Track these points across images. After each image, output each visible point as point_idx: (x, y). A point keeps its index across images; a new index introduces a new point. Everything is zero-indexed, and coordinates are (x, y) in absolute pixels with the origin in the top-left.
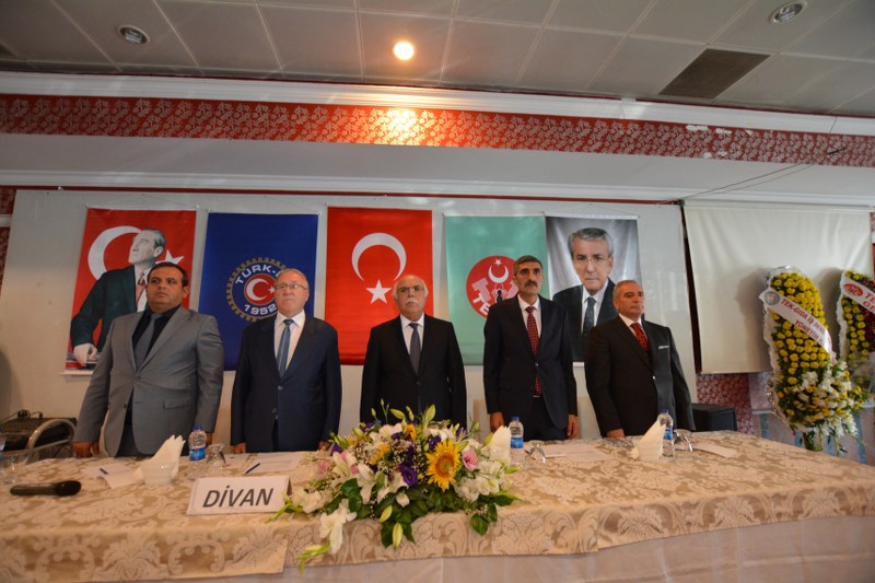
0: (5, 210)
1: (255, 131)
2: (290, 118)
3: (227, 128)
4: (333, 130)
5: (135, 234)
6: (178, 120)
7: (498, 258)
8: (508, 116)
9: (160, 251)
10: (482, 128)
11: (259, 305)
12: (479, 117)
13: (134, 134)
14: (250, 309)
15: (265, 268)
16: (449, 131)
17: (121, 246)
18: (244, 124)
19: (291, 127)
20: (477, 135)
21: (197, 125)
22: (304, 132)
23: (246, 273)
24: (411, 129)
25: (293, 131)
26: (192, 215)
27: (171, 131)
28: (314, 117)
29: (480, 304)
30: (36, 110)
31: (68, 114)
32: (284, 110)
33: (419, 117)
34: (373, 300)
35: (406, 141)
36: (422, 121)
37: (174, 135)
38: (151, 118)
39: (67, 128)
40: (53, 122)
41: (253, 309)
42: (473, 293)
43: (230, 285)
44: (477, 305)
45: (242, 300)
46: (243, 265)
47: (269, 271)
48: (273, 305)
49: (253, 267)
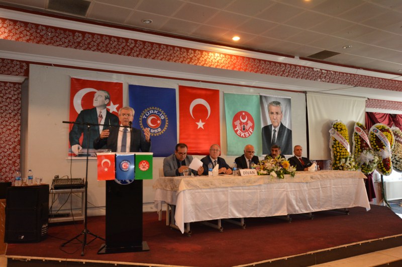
2: (187, 54)
3: (165, 57)
5: (96, 92)
6: (146, 51)
7: (244, 112)
8: (260, 60)
9: (108, 102)
10: (252, 64)
11: (153, 128)
12: (251, 59)
13: (129, 55)
16: (241, 64)
18: (171, 55)
19: (188, 58)
20: (250, 67)
21: (153, 54)
22: (193, 61)
23: (147, 114)
24: (229, 63)
25: (189, 60)
27: (144, 55)
28: (196, 55)
29: (237, 130)
30: (86, 39)
31: (100, 43)
32: (185, 50)
33: (231, 58)
34: (199, 128)
35: (227, 68)
36: (232, 60)
37: (145, 57)
38: (135, 49)
39: (101, 49)
40: (94, 46)
41: (151, 130)
42: (235, 126)
43: (140, 119)
44: (236, 131)
45: (146, 125)
46: (146, 110)
47: (157, 113)
48: (160, 128)
49: (150, 111)
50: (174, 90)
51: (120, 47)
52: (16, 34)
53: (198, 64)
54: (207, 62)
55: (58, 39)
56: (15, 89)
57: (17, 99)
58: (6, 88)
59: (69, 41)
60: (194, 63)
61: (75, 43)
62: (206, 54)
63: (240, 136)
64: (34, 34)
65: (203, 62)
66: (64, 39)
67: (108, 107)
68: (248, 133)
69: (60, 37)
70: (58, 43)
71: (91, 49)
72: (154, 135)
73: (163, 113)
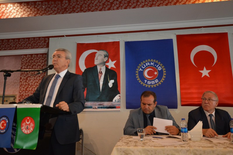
0: (45, 46)
1: (158, 3)
3: (146, 3)
5: (96, 53)
9: (107, 59)
11: (150, 80)
13: (109, 9)
14: (147, 82)
15: (151, 64)
17: (91, 58)
21: (134, 3)
23: (144, 66)
26: (118, 43)
27: (124, 7)
30: (71, 4)
31: (83, 4)
34: (203, 76)
37: (125, 8)
38: (115, 2)
39: (83, 9)
40: (78, 8)
41: (148, 82)
43: (137, 72)
45: (143, 78)
47: (153, 65)
48: (157, 80)
49: (146, 64)
51: (101, 4)
52: (21, 12)
55: (50, 10)
56: (43, 58)
58: (38, 58)
59: (58, 9)
61: (62, 9)
64: (33, 10)
66: (54, 8)
67: (107, 64)
69: (51, 7)
70: (49, 13)
71: (75, 12)
72: (151, 86)
73: (160, 64)
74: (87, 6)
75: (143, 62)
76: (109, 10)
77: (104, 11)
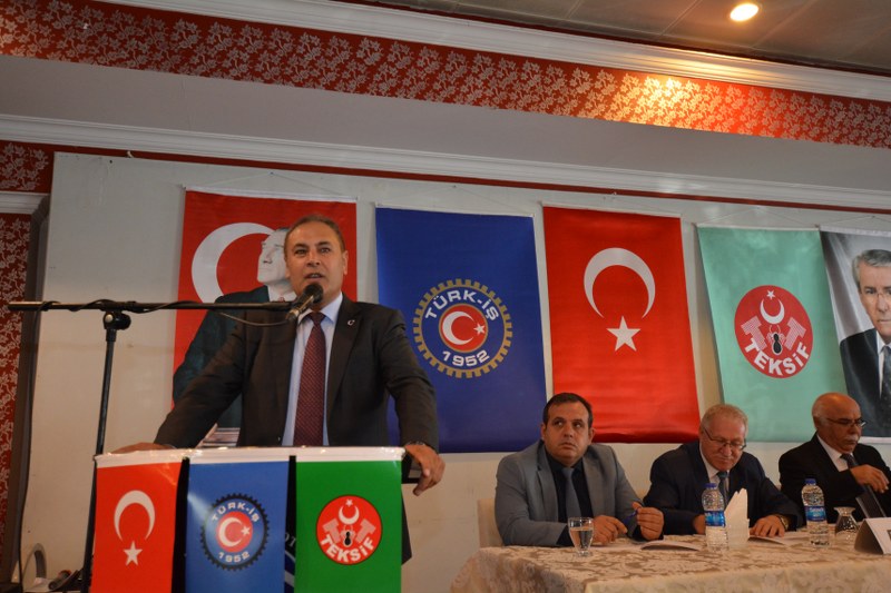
1: (526, 99)
2: (568, 84)
3: (489, 93)
4: (624, 105)
5: (264, 237)
6: (422, 75)
7: (771, 288)
8: (827, 99)
10: (799, 113)
11: (462, 351)
12: (794, 97)
13: (362, 89)
14: (451, 358)
15: (466, 295)
16: (760, 113)
18: (510, 88)
19: (571, 98)
20: (794, 122)
21: (448, 84)
22: (588, 105)
23: (440, 302)
24: (716, 109)
25: (574, 103)
26: (349, 210)
28: (598, 85)
29: (753, 354)
30: (211, 40)
31: (261, 51)
32: (560, 72)
33: (725, 95)
35: (713, 125)
36: (728, 100)
37: (420, 96)
38: (384, 68)
39: (263, 72)
40: (240, 61)
41: (455, 357)
42: (744, 340)
43: (417, 321)
44: (751, 356)
45: (438, 344)
46: (434, 290)
47: (472, 300)
48: (484, 352)
49: (449, 294)
50: (526, 223)
51: (332, 65)
53: (608, 116)
54: (638, 110)
55: (115, 44)
56: (10, 236)
57: (14, 266)
59: (153, 48)
60: (595, 113)
62: (635, 81)
63: (766, 371)
64: (32, 28)
65: (627, 110)
66: (134, 41)
68: (794, 362)
69: (122, 35)
70: (112, 56)
71: (228, 73)
72: (464, 374)
73: (495, 298)
74: (276, 60)
75: (438, 289)
76: (362, 92)
77: (345, 91)
